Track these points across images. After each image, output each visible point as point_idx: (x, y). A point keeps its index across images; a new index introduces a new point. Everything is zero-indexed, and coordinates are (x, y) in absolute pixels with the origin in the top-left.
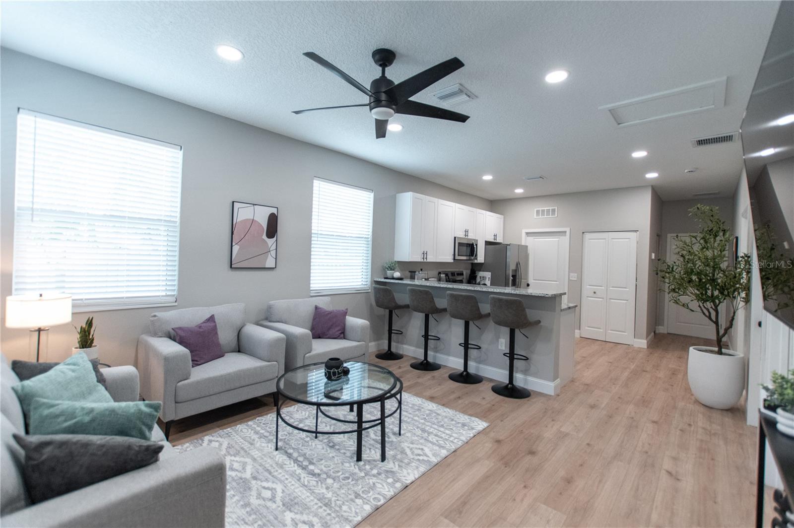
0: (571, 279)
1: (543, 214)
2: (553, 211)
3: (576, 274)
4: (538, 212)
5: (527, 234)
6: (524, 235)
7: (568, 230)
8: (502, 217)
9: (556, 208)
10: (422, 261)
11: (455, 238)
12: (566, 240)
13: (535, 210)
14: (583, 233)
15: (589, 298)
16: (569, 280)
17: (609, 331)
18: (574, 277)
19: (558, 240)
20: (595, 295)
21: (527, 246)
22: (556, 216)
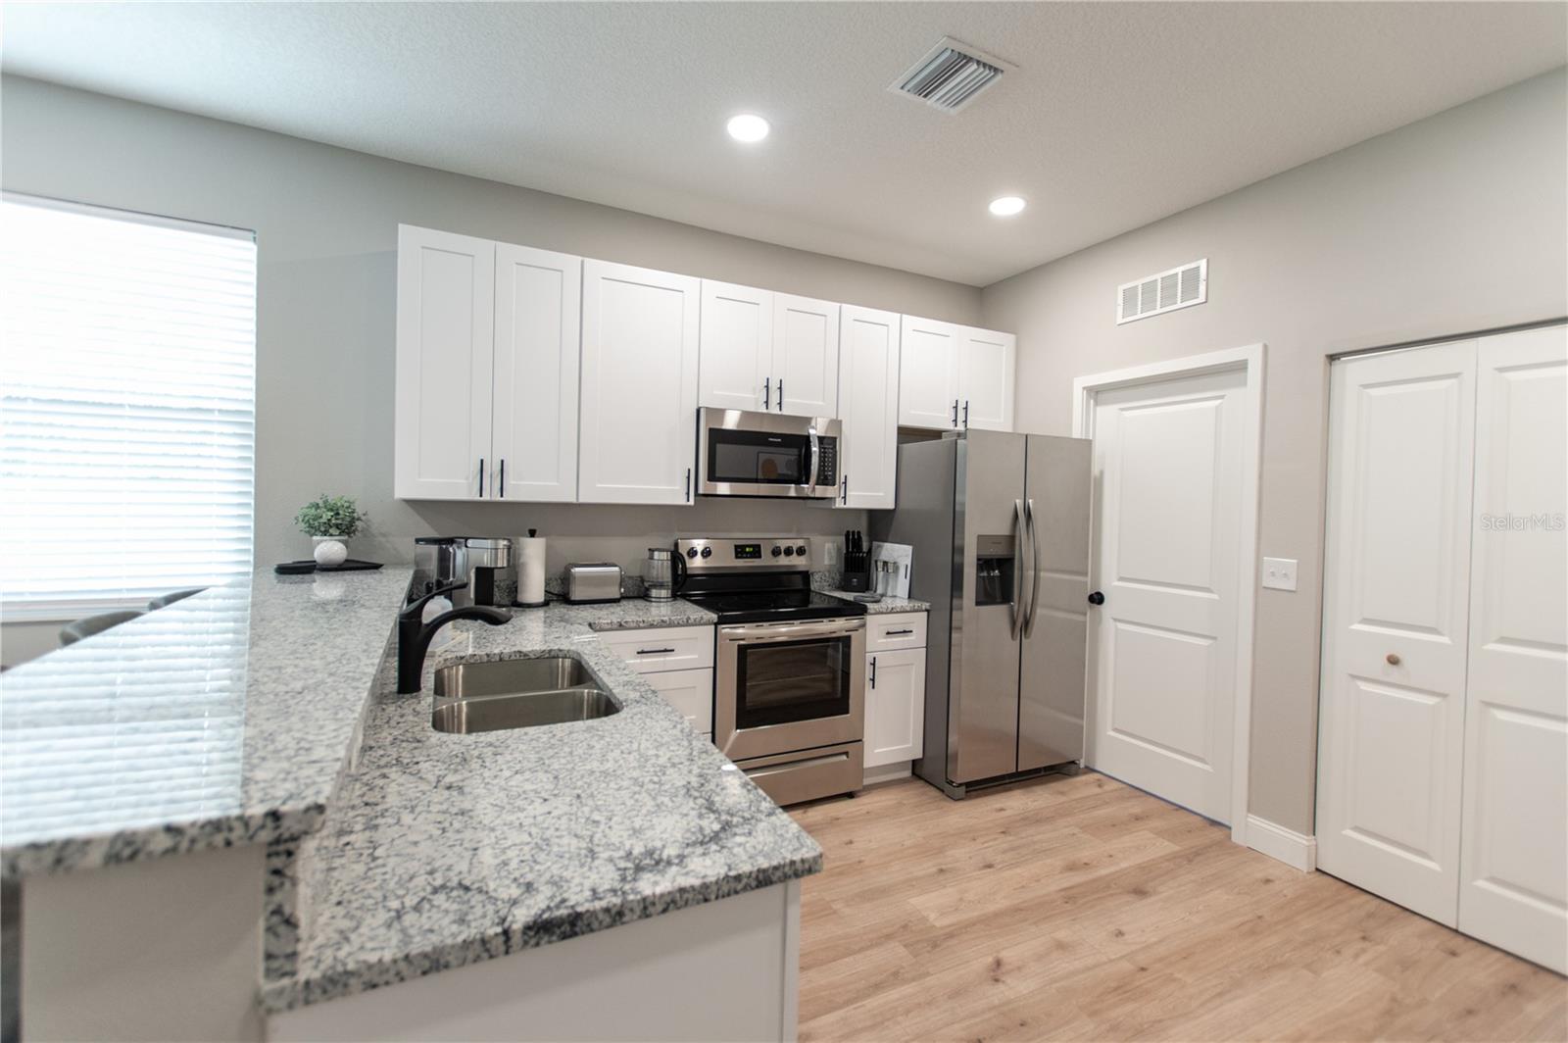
0: (1267, 582)
1: (1149, 303)
2: (1191, 277)
3: (1295, 561)
4: (1130, 297)
5: (1096, 393)
6: (1078, 397)
7: (1253, 354)
8: (1006, 340)
9: (1203, 264)
10: (477, 498)
11: (698, 411)
12: (1245, 398)
13: (1121, 288)
14: (1332, 358)
15: (1364, 686)
16: (1259, 588)
17: (1482, 884)
18: (1283, 571)
19: (1217, 407)
20: (1394, 675)
21: (1087, 444)
22: (1202, 298)
